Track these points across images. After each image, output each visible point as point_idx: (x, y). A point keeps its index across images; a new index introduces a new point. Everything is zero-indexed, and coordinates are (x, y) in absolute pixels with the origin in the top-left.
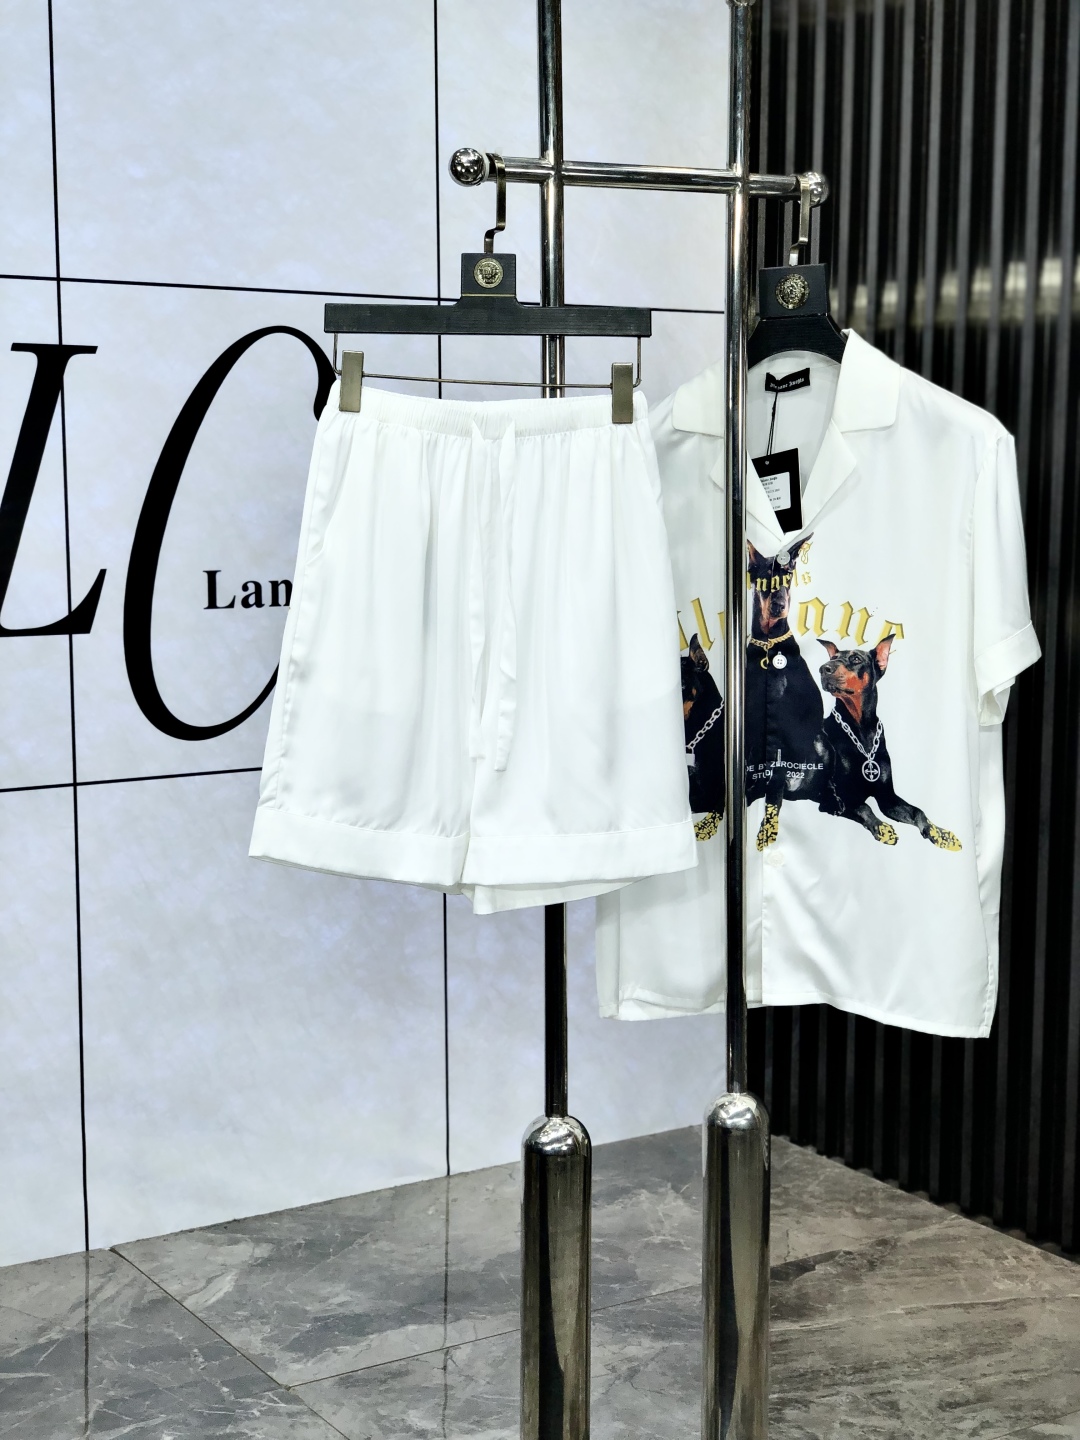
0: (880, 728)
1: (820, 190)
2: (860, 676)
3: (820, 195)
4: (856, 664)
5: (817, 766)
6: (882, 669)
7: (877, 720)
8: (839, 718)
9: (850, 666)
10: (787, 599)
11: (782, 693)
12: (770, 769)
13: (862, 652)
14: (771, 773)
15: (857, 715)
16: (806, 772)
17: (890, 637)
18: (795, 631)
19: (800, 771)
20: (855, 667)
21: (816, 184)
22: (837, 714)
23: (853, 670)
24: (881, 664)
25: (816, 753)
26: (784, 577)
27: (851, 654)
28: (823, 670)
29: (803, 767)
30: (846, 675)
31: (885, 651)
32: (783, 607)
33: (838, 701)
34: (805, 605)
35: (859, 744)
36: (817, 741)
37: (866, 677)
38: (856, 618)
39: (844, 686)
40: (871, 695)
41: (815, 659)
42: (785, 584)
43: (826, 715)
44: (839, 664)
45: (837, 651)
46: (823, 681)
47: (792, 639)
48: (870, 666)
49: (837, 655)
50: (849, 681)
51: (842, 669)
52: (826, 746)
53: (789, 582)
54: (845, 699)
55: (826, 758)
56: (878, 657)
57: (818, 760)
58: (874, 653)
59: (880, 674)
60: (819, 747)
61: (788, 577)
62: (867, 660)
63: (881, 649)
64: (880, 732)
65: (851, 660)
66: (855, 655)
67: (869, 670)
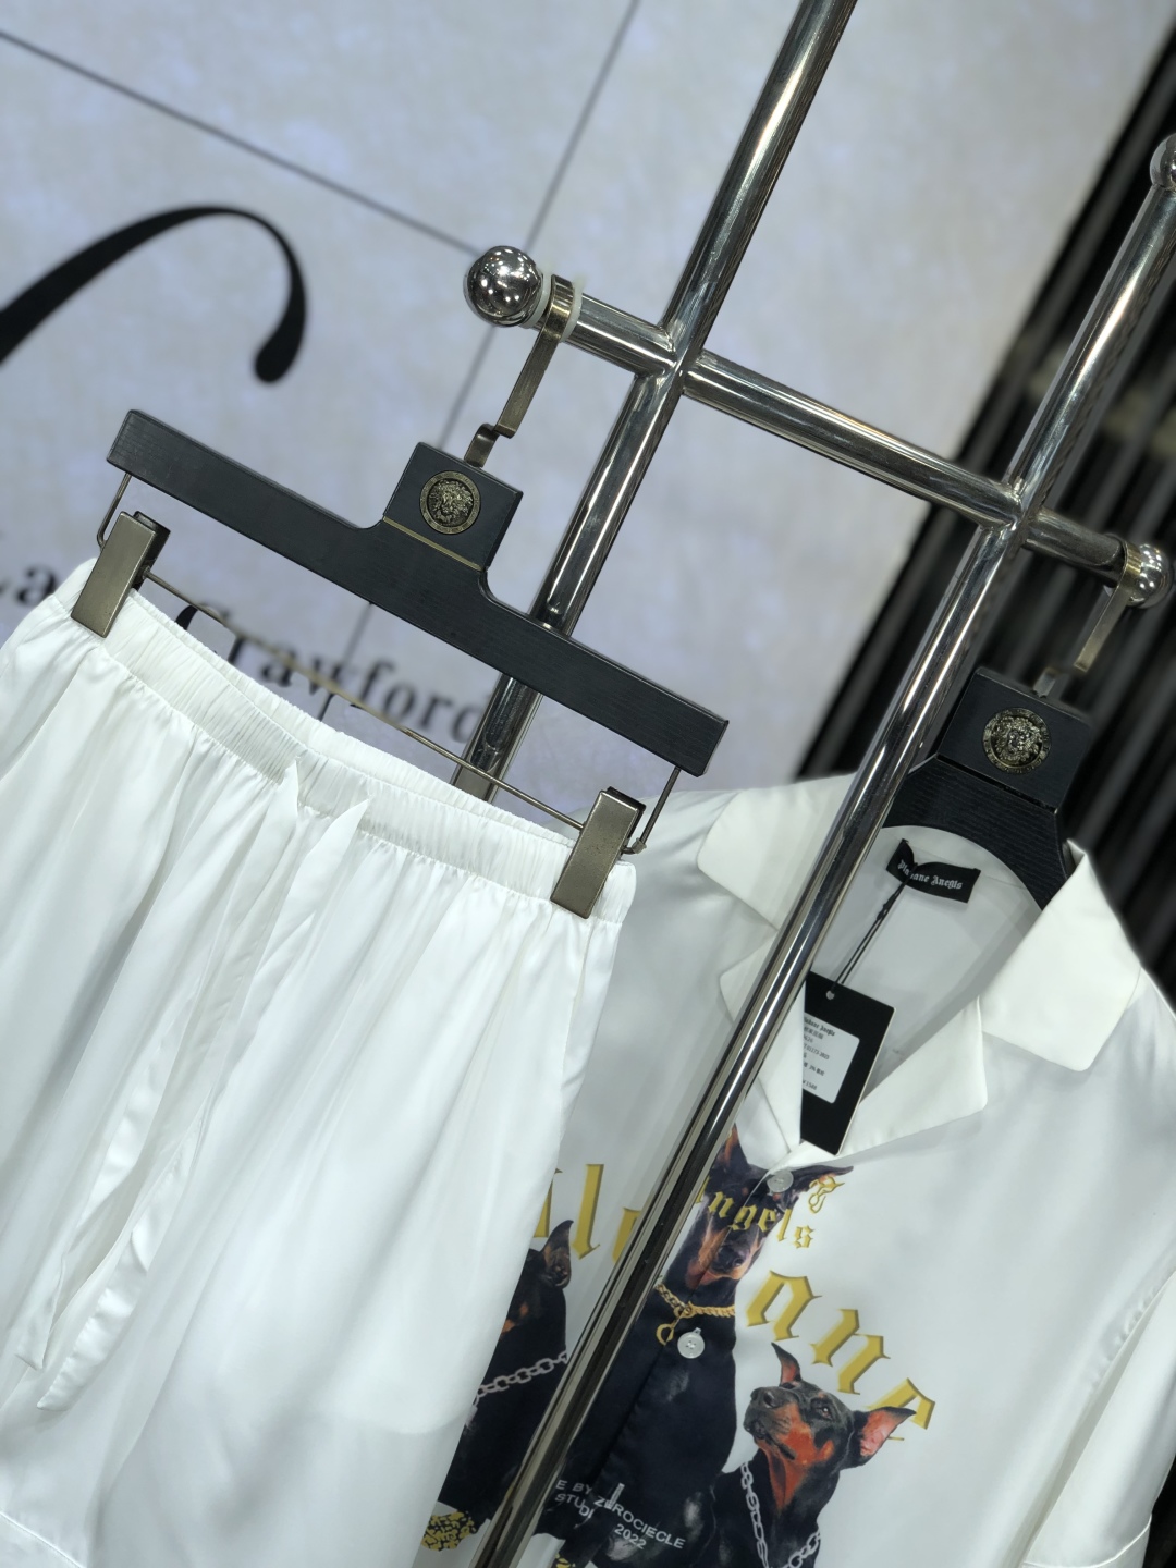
0: (813, 1543)
1: (1152, 584)
2: (820, 1439)
3: (1148, 593)
4: (820, 1417)
5: (673, 1540)
6: (864, 1453)
7: (814, 1528)
8: (748, 1482)
9: (808, 1414)
10: (754, 1249)
11: (670, 1398)
12: (591, 1506)
13: (841, 1405)
14: (588, 1514)
15: (783, 1498)
16: (651, 1542)
17: (902, 1413)
18: (740, 1310)
19: (641, 1534)
20: (815, 1421)
21: (1152, 573)
22: (747, 1474)
23: (810, 1423)
24: (866, 1444)
25: (682, 1519)
26: (765, 1212)
27: (820, 1395)
28: (759, 1395)
29: (650, 1531)
30: (793, 1424)
31: (883, 1430)
32: (740, 1261)
33: (760, 1456)
34: (778, 1281)
35: (762, 1541)
36: (693, 1500)
37: (829, 1449)
38: (856, 1346)
39: (782, 1438)
40: (822, 1484)
41: (753, 1372)
42: (761, 1224)
43: (729, 1468)
44: (791, 1399)
45: (798, 1378)
46: (750, 1412)
47: (731, 1321)
48: (843, 1435)
49: (794, 1383)
50: (794, 1435)
51: (791, 1410)
52: (704, 1515)
53: (770, 1224)
54: (773, 1458)
55: (696, 1533)
56: (866, 1430)
57: (680, 1531)
58: (861, 1419)
59: (857, 1459)
60: (692, 1512)
61: (773, 1215)
62: (844, 1421)
63: (878, 1422)
64: (811, 1551)
65: (816, 1405)
66: (827, 1401)
67: (838, 1441)
